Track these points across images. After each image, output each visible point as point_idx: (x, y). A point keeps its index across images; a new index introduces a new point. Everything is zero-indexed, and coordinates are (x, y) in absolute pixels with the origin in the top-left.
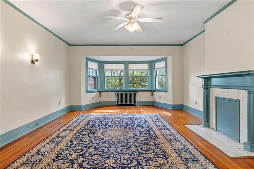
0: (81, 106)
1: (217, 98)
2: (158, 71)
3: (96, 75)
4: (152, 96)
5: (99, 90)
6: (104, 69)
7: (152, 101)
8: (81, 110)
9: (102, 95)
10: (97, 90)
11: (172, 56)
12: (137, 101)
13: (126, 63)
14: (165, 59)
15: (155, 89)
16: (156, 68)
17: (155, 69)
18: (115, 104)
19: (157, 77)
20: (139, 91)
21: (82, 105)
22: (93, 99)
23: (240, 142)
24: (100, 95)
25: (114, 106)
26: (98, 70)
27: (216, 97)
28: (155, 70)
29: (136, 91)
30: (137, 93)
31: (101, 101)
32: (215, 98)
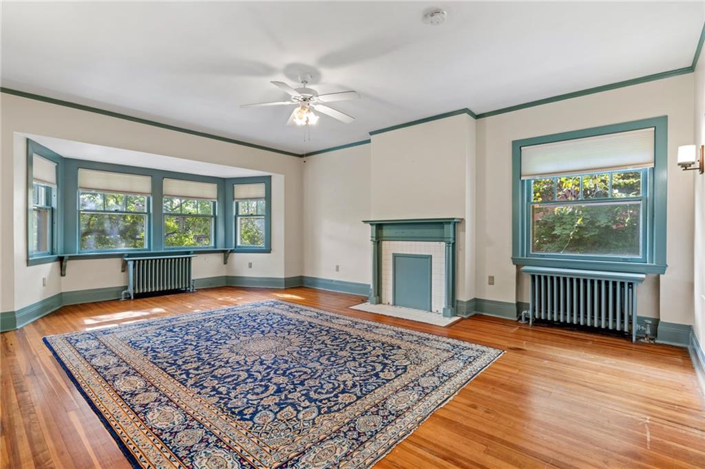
0: (13, 313)
1: (395, 256)
2: (240, 204)
3: (48, 201)
4: (225, 263)
5: (60, 255)
6: (76, 187)
7: (226, 277)
8: (15, 326)
9: (68, 271)
10: (52, 254)
11: (283, 176)
12: (192, 278)
13: (158, 177)
14: (267, 180)
15: (235, 247)
16: (236, 196)
17: (234, 199)
18: (126, 294)
19: (239, 218)
20: (195, 252)
21: (16, 310)
22: (44, 285)
23: (431, 311)
24: (60, 271)
25: (118, 299)
26: (54, 187)
27: (393, 254)
28: (236, 201)
29: (188, 253)
30: (190, 258)
31: (63, 291)
32: (391, 256)
